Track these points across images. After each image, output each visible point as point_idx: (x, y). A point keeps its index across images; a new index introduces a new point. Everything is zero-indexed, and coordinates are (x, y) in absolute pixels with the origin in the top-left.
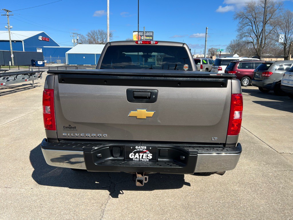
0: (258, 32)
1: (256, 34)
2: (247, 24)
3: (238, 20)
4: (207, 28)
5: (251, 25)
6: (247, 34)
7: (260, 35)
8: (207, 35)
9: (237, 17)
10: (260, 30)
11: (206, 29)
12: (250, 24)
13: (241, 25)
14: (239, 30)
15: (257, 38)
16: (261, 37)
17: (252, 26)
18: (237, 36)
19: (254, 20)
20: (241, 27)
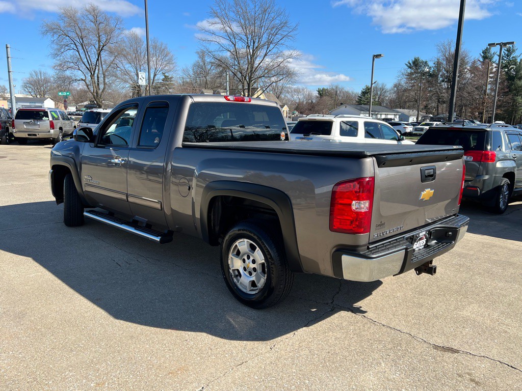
0: (90, 62)
1: (88, 67)
2: (67, 46)
3: (49, 37)
4: (8, 46)
5: (75, 48)
6: (72, 65)
7: (95, 68)
8: (9, 60)
9: (47, 31)
10: (94, 60)
11: (7, 48)
12: (73, 46)
13: (56, 47)
14: (55, 55)
15: (91, 73)
16: (97, 71)
17: (78, 51)
18: (55, 66)
19: (81, 41)
20: (59, 50)
